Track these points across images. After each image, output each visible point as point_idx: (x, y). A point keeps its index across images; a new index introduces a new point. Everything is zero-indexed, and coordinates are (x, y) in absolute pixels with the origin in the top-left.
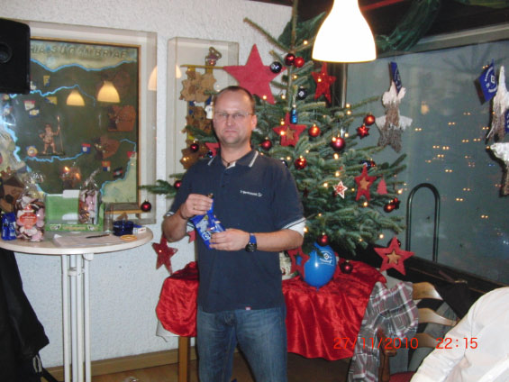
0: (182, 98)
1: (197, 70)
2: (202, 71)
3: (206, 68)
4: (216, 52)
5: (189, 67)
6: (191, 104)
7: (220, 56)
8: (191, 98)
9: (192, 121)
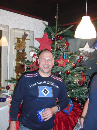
0: (15, 49)
1: (20, 40)
2: (21, 40)
3: (23, 39)
4: (26, 34)
5: (17, 38)
6: (18, 51)
7: (28, 36)
8: (18, 49)
9: (18, 57)
